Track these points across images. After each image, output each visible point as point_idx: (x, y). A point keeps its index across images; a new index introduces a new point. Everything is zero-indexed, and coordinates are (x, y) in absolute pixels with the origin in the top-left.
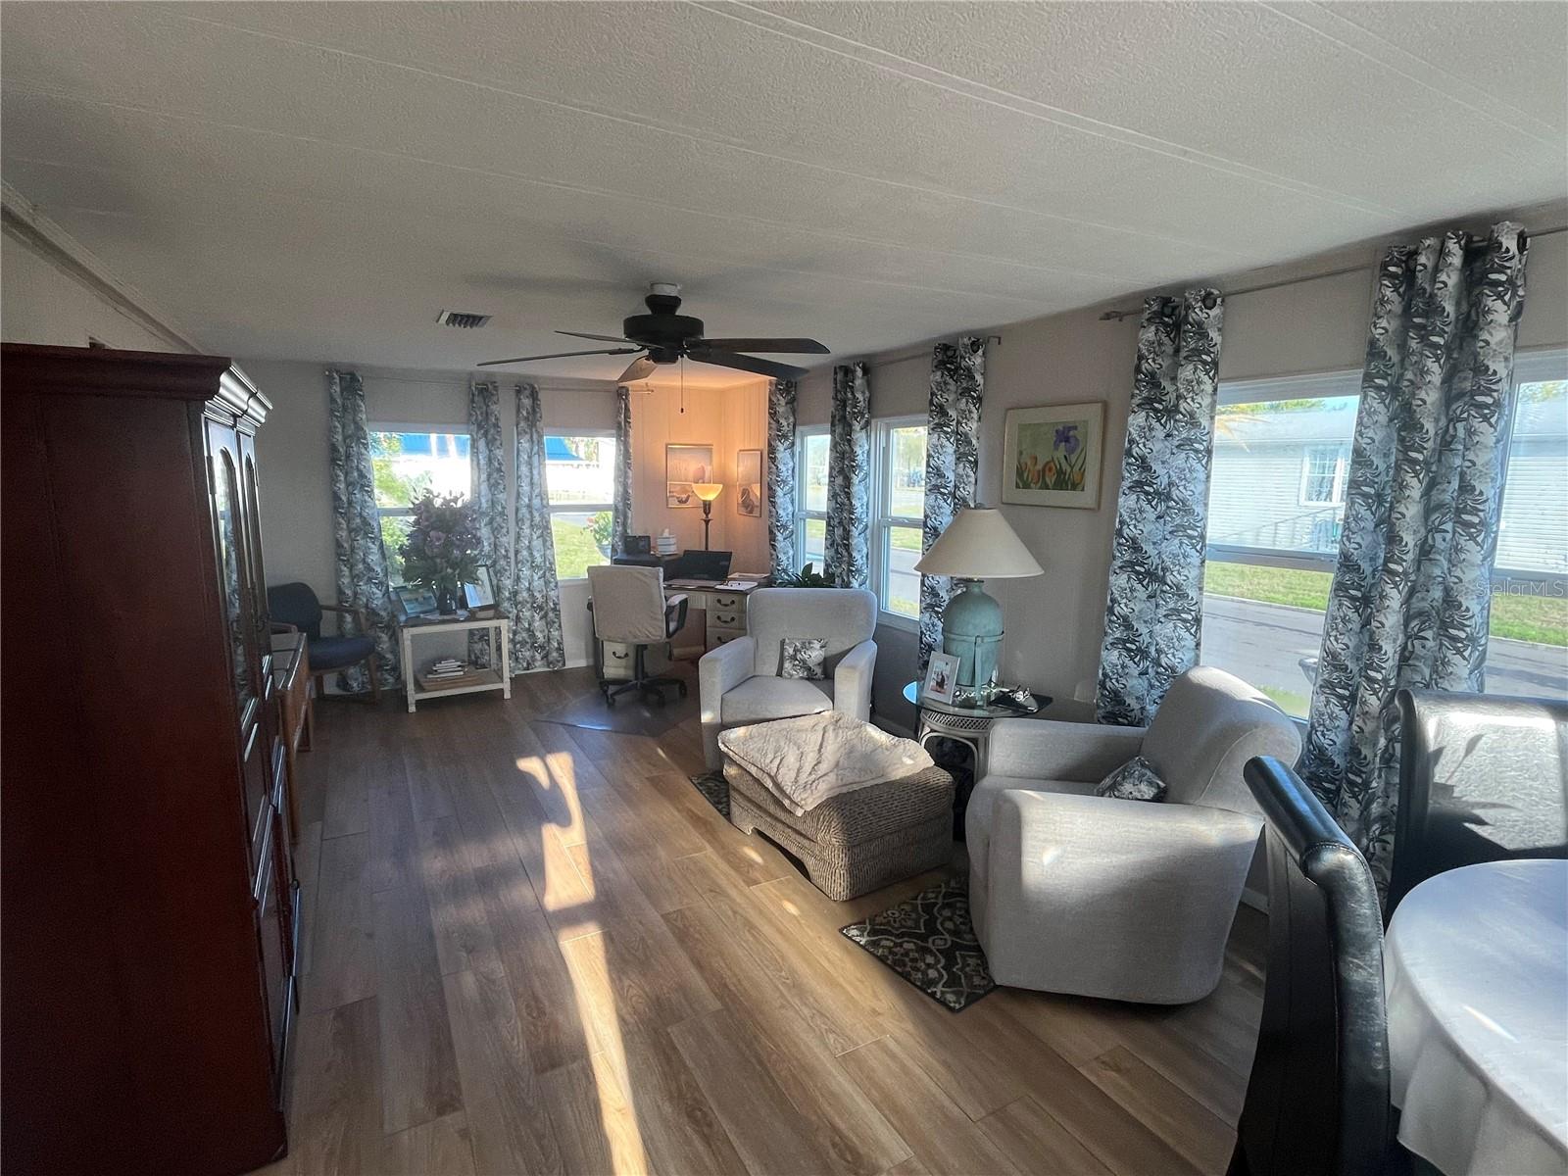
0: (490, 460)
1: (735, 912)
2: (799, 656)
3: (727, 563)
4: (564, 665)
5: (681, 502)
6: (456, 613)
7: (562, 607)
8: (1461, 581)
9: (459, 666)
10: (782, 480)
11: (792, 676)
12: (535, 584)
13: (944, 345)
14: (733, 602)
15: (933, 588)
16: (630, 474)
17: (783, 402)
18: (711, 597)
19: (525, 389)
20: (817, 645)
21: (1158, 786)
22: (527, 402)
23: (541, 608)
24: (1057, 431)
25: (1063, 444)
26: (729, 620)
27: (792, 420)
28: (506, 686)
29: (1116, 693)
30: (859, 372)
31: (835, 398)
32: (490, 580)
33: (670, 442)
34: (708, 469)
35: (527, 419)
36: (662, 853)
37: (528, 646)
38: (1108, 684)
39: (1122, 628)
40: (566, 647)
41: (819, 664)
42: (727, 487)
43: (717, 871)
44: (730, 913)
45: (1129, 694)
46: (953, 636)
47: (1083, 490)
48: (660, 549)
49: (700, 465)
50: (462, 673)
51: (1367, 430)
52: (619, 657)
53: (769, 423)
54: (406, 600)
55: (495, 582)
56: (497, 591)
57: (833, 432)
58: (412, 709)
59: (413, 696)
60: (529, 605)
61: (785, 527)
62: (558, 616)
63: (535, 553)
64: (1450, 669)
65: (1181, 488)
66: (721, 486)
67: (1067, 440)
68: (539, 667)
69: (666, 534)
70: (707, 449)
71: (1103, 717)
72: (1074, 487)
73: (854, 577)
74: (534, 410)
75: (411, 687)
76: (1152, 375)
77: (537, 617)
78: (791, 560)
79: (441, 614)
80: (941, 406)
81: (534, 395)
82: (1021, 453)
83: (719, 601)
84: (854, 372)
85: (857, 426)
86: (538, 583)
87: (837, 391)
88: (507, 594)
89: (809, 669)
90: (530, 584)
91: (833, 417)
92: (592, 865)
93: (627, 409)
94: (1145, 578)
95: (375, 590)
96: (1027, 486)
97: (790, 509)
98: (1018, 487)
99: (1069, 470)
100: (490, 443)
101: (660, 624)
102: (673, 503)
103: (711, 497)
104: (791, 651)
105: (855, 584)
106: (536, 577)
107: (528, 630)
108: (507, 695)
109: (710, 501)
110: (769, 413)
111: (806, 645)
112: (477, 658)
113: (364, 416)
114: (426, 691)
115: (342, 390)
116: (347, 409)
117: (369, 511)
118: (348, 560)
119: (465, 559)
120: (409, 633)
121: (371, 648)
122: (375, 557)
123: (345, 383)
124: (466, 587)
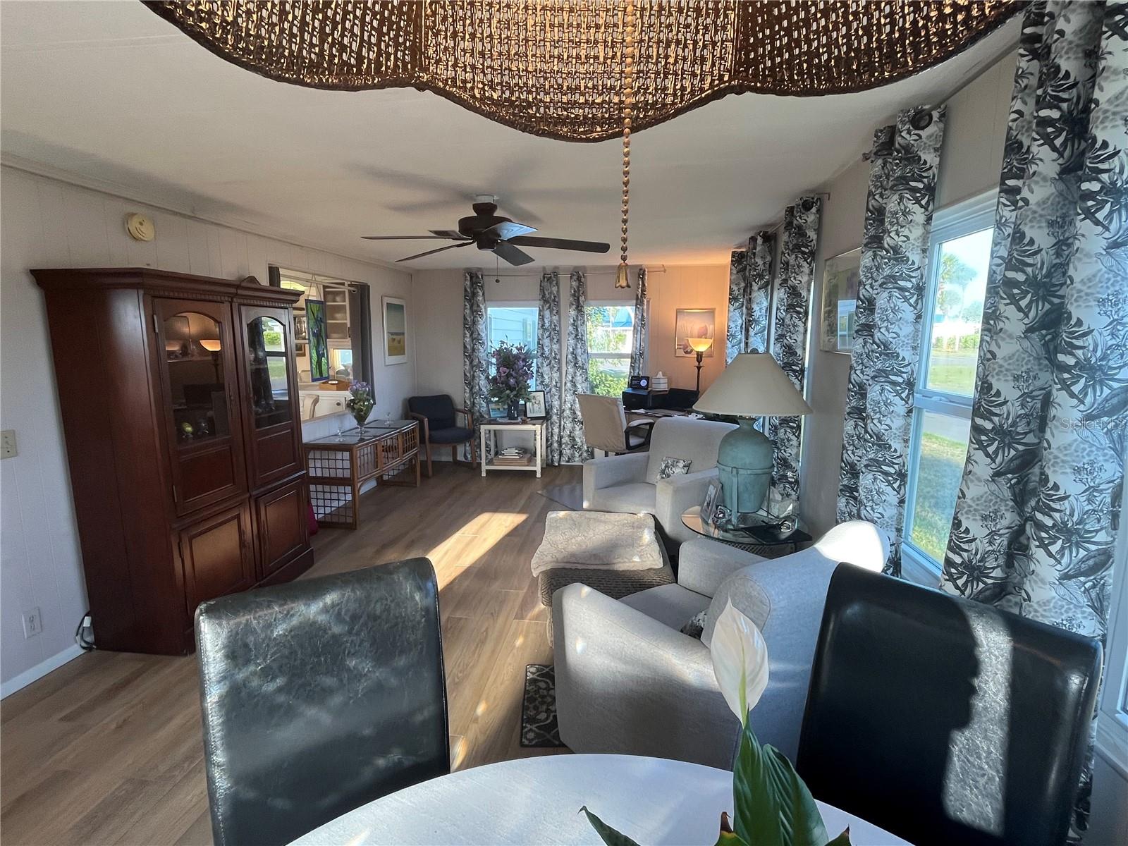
0: (551, 323)
5: (687, 352)
6: (518, 420)
9: (517, 453)
19: (574, 275)
28: (538, 468)
30: (760, 240)
32: (546, 401)
33: (681, 308)
37: (567, 446)
39: (849, 475)
42: (713, 341)
48: (654, 386)
50: (517, 457)
54: (491, 409)
55: (550, 403)
56: (549, 408)
58: (484, 474)
59: (484, 467)
63: (578, 385)
66: (711, 340)
69: (660, 376)
70: (711, 312)
75: (483, 462)
77: (577, 428)
79: (509, 419)
81: (579, 279)
88: (555, 411)
90: (573, 406)
95: (482, 402)
100: (551, 312)
101: (621, 438)
102: (680, 353)
103: (704, 349)
108: (539, 475)
109: (703, 353)
113: (481, 298)
114: (493, 465)
115: (472, 284)
116: (474, 294)
117: (481, 355)
118: (470, 383)
119: (520, 385)
120: (483, 428)
121: (471, 435)
122: (483, 382)
123: (474, 279)
124: (528, 404)
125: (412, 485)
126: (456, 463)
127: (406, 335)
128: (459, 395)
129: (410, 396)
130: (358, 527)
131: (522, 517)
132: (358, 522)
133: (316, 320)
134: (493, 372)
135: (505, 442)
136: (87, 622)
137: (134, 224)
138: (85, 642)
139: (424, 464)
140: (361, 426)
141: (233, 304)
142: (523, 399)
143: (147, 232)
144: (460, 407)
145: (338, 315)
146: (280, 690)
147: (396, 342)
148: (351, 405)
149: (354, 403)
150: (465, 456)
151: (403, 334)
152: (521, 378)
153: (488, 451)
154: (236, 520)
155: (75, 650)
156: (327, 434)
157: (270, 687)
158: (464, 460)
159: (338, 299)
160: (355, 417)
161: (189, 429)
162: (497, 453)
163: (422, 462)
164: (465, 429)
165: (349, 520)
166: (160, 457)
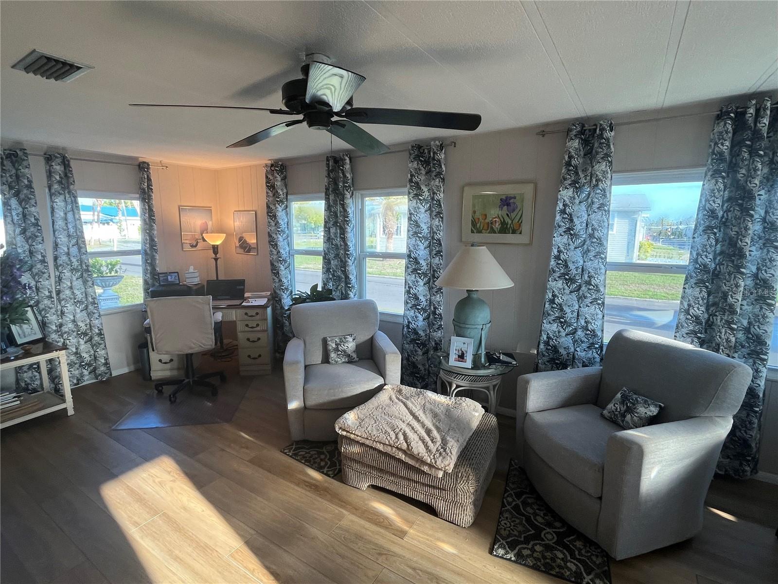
0: (24, 216)
1: (414, 569)
2: (340, 348)
3: (242, 287)
4: (111, 375)
5: (192, 246)
6: (6, 352)
7: (105, 332)
8: (773, 276)
9: (14, 397)
10: (282, 230)
11: (336, 362)
12: (78, 316)
13: (419, 145)
14: (257, 314)
15: (415, 295)
16: (155, 227)
17: (279, 178)
18: (240, 312)
19: (56, 157)
20: (350, 339)
21: (660, 406)
22: (58, 168)
23: (85, 334)
24: (501, 200)
25: (506, 206)
26: (255, 326)
27: (285, 191)
28: (69, 404)
29: (555, 347)
30: (348, 161)
31: (329, 176)
32: (36, 318)
33: (182, 204)
34: (210, 224)
35: (60, 182)
36: (314, 531)
37: (77, 366)
38: (551, 343)
39: (559, 310)
40: (111, 361)
41: (354, 352)
42: (229, 235)
43: (370, 533)
44: (410, 571)
45: (561, 347)
46: (467, 326)
47: (521, 233)
48: (188, 280)
49: (204, 221)
50: (18, 402)
51: (717, 200)
52: (165, 363)
53: (267, 193)
55: (40, 318)
56: (43, 325)
57: (327, 199)
60: (75, 333)
61: (285, 261)
62: (103, 339)
63: (76, 291)
64: (768, 320)
65: (599, 231)
66: (225, 235)
67: (508, 205)
68: (88, 380)
69: (191, 269)
70: (208, 210)
71: (548, 361)
72: (514, 232)
73: (351, 291)
74: (66, 175)
76: (576, 167)
78: (290, 282)
80: (417, 183)
81: (66, 163)
82: (474, 212)
83: (246, 314)
84: (343, 160)
85: (348, 195)
86: (81, 316)
87: (329, 172)
88: (53, 327)
89: (349, 356)
90: (74, 316)
91: (327, 189)
92: (267, 568)
93: (149, 179)
94: (569, 282)
96: (479, 232)
97: (287, 249)
98: (472, 232)
99: (510, 222)
100: (24, 202)
101: (211, 336)
102: (187, 248)
103: (218, 243)
104: (334, 346)
105: (352, 295)
106: (78, 311)
107: (76, 353)
108: (71, 412)
109: (218, 246)
110: (267, 186)
111: (343, 340)
112: (27, 384)
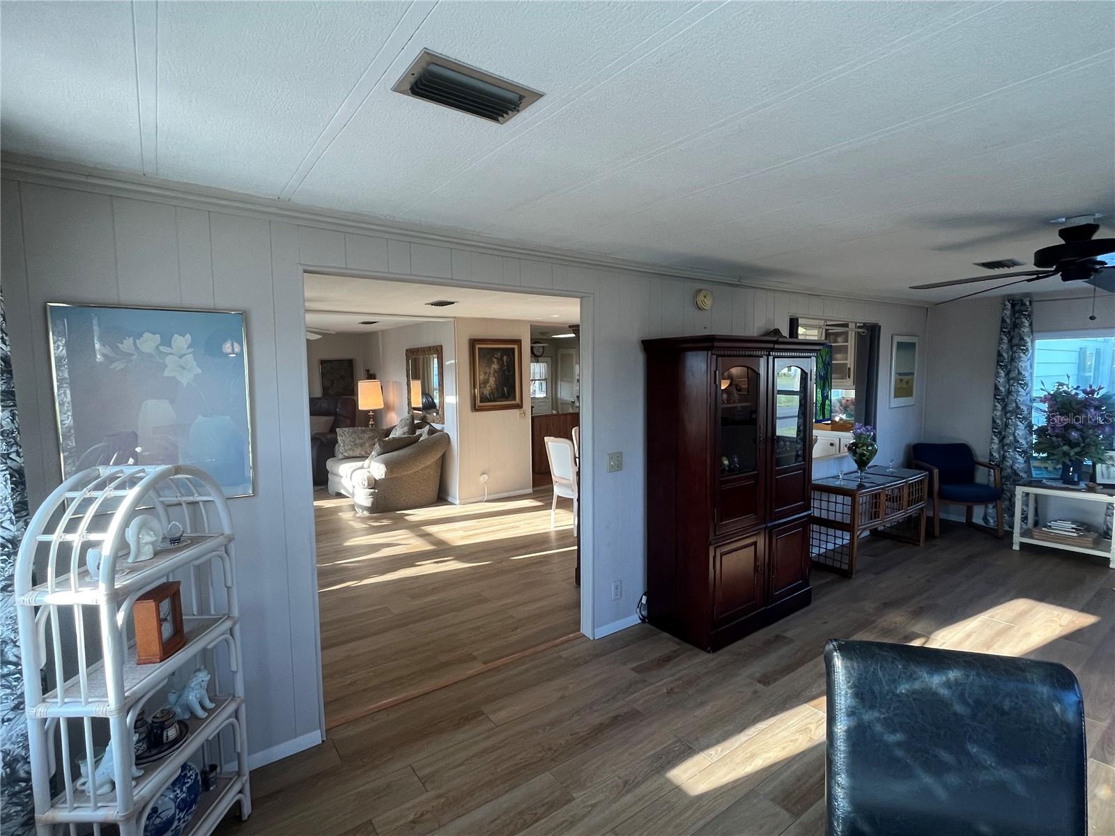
50: (1075, 535)
54: (1034, 467)
58: (1016, 547)
59: (1017, 539)
75: (1017, 530)
79: (1064, 483)
95: (1018, 457)
113: (1026, 330)
114: (1032, 537)
115: (1014, 312)
116: (1016, 326)
117: (1021, 399)
118: (1000, 433)
119: (1088, 441)
120: (1020, 491)
121: (999, 495)
122: (1021, 431)
123: (1017, 308)
124: (1099, 467)
125: (916, 542)
126: (970, 524)
127: (915, 374)
128: (982, 444)
129: (916, 442)
130: (853, 576)
131: (1087, 620)
132: (854, 572)
133: (824, 363)
134: (1039, 420)
135: (1052, 512)
136: (644, 601)
137: (700, 298)
138: (642, 615)
139: (930, 520)
140: (862, 471)
141: (770, 357)
142: (1091, 458)
143: (708, 303)
144: (981, 459)
145: (838, 356)
146: (899, 744)
147: (904, 382)
148: (852, 448)
149: (857, 447)
150: (985, 519)
151: (913, 374)
152: (1091, 432)
153: (1024, 519)
154: (753, 547)
155: (634, 619)
156: (825, 476)
157: (891, 738)
158: (983, 524)
159: (839, 339)
160: (856, 461)
161: (726, 462)
162: (1036, 524)
163: (928, 518)
164: (988, 486)
165: (845, 567)
166: (709, 483)
